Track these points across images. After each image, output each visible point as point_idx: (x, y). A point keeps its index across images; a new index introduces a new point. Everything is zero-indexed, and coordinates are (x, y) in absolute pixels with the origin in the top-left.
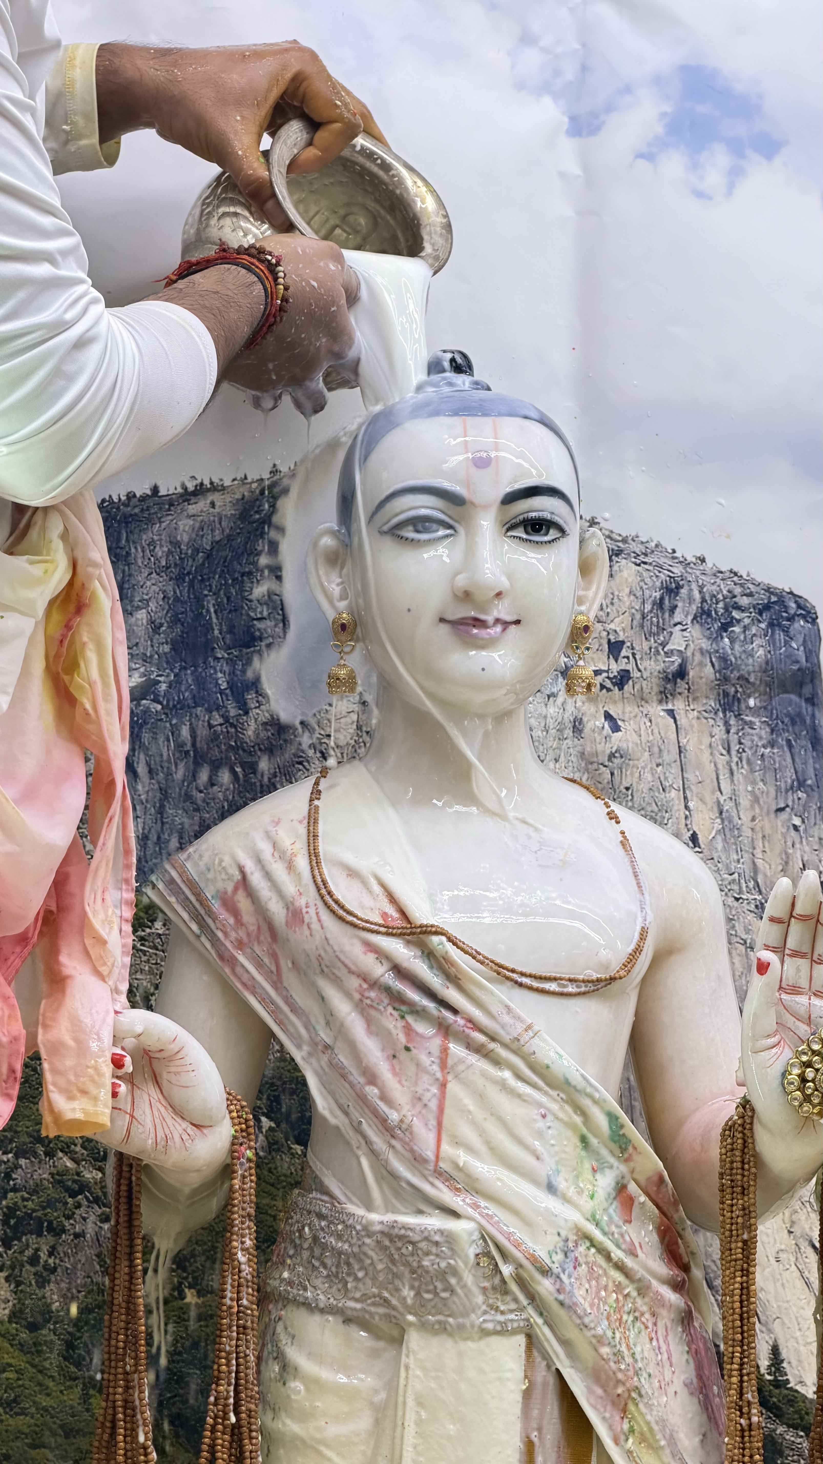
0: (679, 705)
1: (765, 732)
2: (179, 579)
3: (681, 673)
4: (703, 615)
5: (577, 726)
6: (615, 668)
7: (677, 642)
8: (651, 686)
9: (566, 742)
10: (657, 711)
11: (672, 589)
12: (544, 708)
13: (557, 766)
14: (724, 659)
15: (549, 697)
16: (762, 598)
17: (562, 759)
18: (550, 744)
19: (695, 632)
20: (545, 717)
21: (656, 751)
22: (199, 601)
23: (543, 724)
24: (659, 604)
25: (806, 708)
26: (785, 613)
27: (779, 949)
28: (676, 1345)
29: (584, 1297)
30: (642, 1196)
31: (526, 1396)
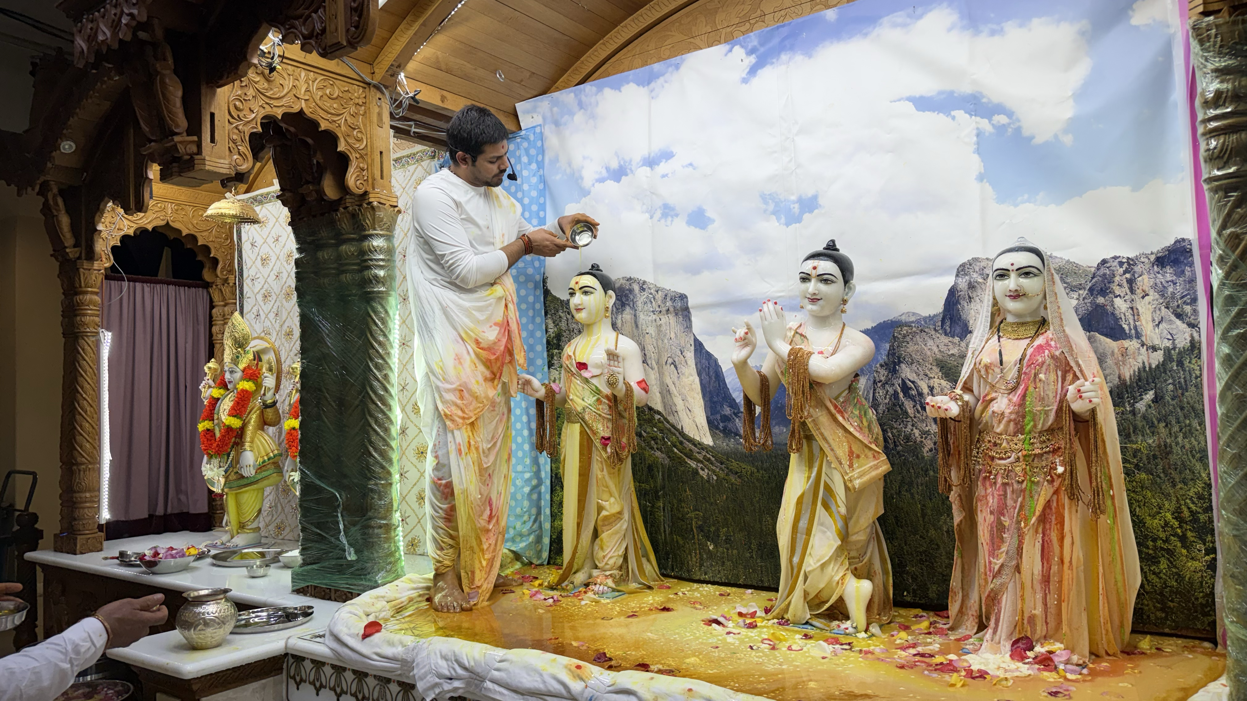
0: (669, 315)
1: (682, 319)
3: (669, 310)
4: (671, 299)
6: (660, 310)
7: (668, 305)
9: (653, 324)
10: (666, 317)
12: (648, 318)
14: (675, 306)
16: (679, 295)
25: (688, 314)
26: (683, 297)
27: (609, 359)
28: (610, 425)
29: (587, 417)
30: (604, 400)
31: (581, 433)
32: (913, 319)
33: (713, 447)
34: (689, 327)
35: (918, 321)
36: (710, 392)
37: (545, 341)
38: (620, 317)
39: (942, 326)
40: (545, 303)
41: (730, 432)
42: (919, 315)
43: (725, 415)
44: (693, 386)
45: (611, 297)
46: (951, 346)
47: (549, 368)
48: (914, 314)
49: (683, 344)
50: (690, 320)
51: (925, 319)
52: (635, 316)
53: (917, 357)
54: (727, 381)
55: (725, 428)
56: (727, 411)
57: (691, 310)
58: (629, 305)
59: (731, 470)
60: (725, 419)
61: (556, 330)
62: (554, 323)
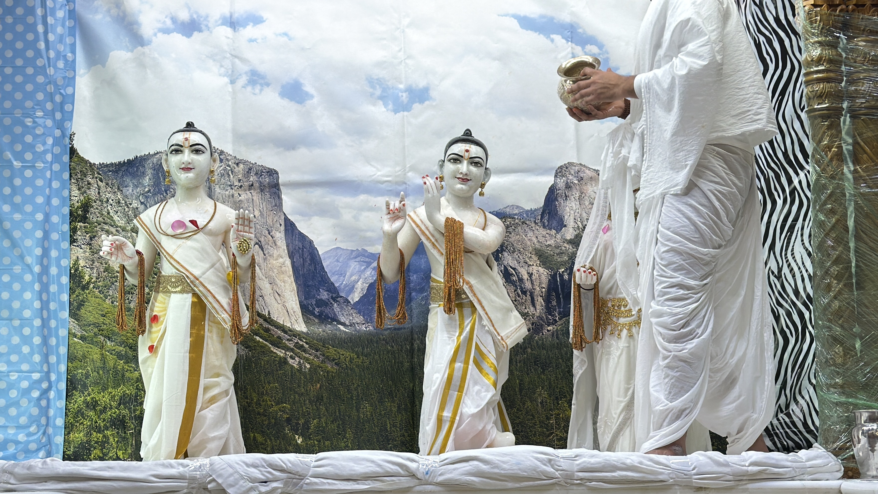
0: (252, 191)
1: (269, 196)
2: (154, 170)
3: (252, 185)
4: (256, 174)
5: (233, 196)
6: (240, 184)
7: (251, 179)
8: (247, 188)
10: (248, 192)
11: (250, 169)
14: (260, 182)
16: (268, 170)
19: (255, 177)
21: (248, 200)
22: (158, 174)
24: (248, 172)
25: (277, 191)
26: (272, 173)
27: (238, 224)
31: (193, 304)
32: (516, 211)
33: (307, 334)
34: (279, 205)
35: (520, 214)
36: (303, 275)
39: (541, 219)
40: (70, 164)
41: (327, 317)
42: (522, 208)
43: (321, 300)
44: (283, 269)
46: (548, 238)
48: (518, 207)
49: (270, 222)
50: (280, 198)
51: (527, 212)
53: (519, 246)
54: (325, 265)
55: (321, 313)
56: (324, 295)
57: (281, 187)
59: (327, 357)
60: (321, 303)
61: (82, 198)
62: (79, 189)
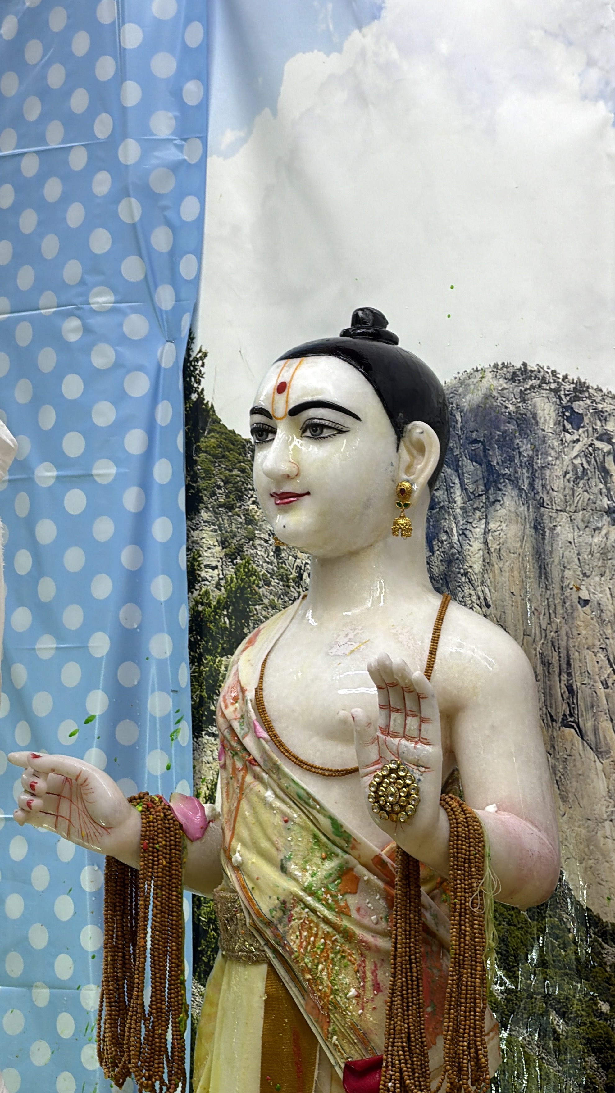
9: (610, 562)
12: (590, 539)
13: (603, 579)
15: (595, 530)
17: (608, 573)
18: (595, 564)
20: (591, 545)
23: (589, 550)
27: (386, 706)
28: (385, 977)
29: (293, 941)
30: (367, 875)
31: (270, 1005)
37: (184, 617)
38: (479, 530)
40: (190, 462)
45: (421, 449)
47: (197, 731)
52: (538, 527)
58: (515, 482)
61: (230, 571)
62: (223, 543)
